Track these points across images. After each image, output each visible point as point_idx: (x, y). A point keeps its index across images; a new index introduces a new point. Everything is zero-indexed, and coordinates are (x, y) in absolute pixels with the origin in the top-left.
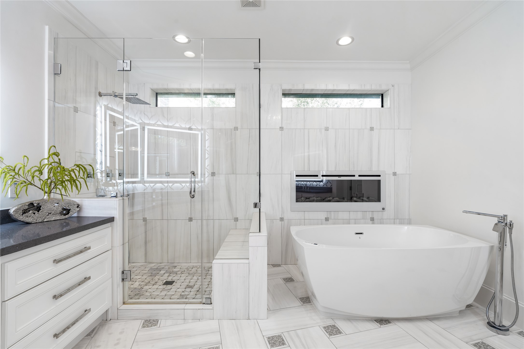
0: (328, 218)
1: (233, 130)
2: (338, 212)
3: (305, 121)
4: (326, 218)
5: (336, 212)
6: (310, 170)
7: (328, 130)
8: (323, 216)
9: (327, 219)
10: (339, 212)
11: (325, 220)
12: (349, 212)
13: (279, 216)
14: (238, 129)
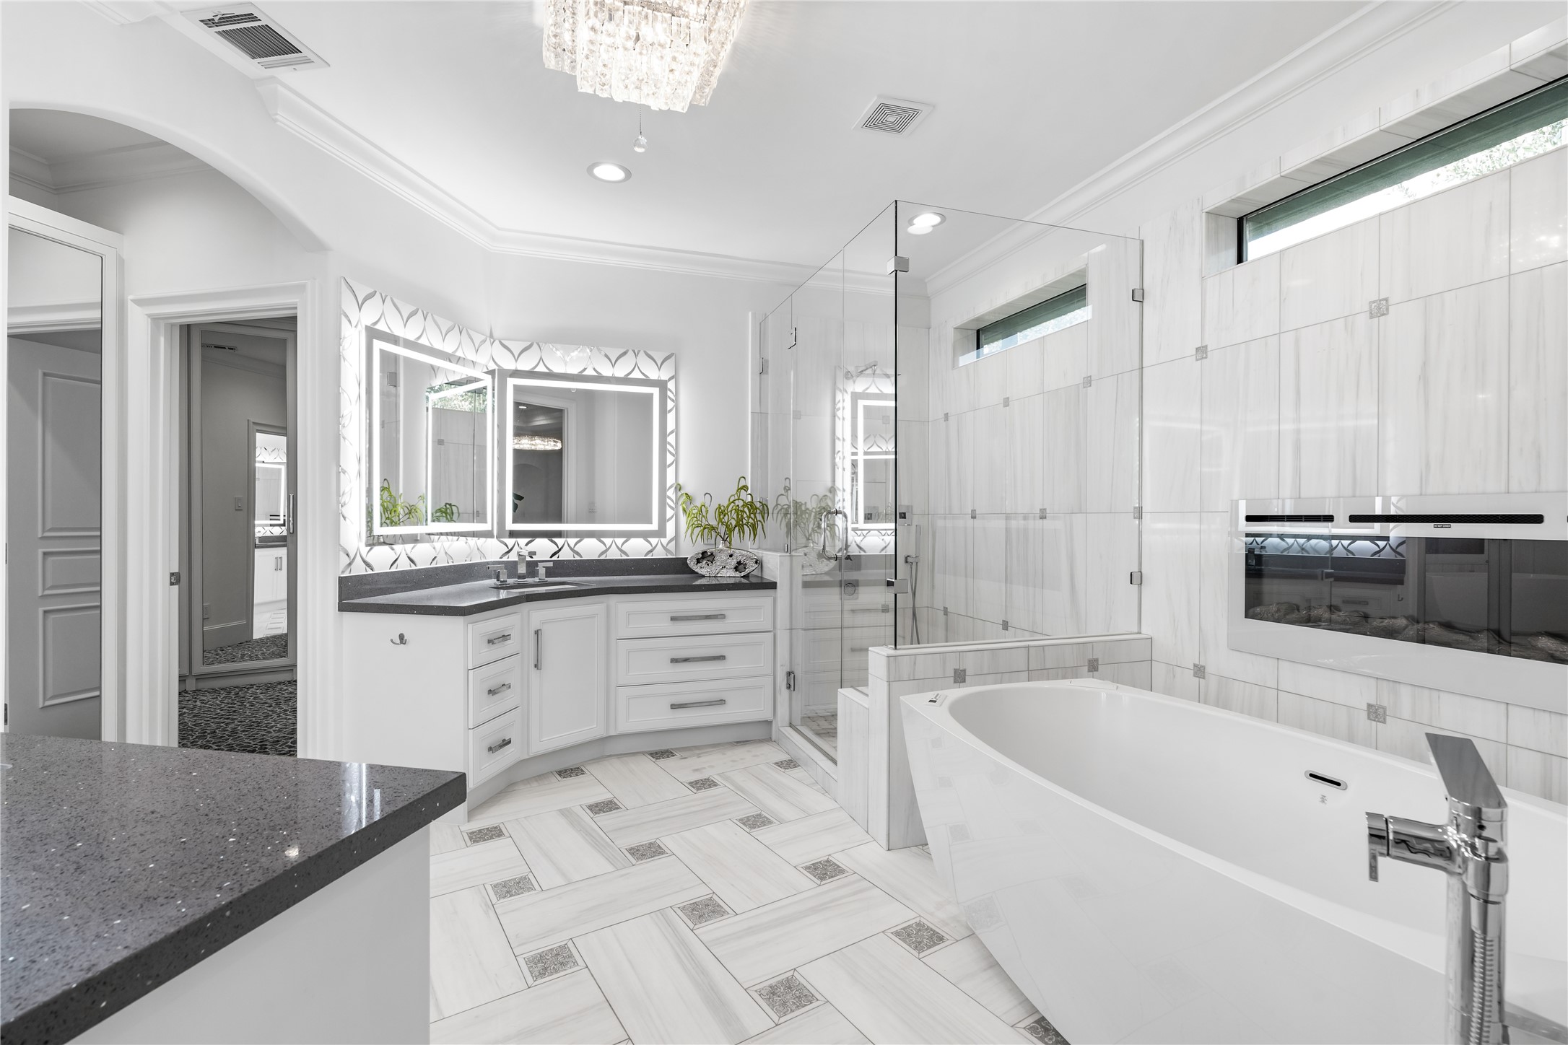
0: (1381, 710)
1: (1081, 386)
2: (1435, 694)
3: (1285, 299)
4: (1369, 706)
5: (1426, 692)
6: (1302, 496)
7: (1383, 315)
8: (1359, 694)
9: (1376, 713)
10: (1442, 695)
11: (1366, 713)
12: (1504, 706)
13: (1191, 659)
14: (1090, 383)
